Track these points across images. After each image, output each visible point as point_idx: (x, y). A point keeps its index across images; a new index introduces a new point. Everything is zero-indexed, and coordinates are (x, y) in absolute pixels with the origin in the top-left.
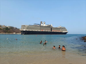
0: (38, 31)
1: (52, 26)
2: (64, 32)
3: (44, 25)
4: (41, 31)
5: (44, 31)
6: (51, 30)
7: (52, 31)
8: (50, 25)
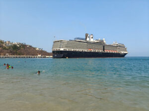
0: (84, 50)
1: (105, 42)
2: (122, 52)
3: (92, 40)
4: (89, 51)
5: (92, 51)
6: (104, 50)
7: (106, 51)
8: (102, 41)
